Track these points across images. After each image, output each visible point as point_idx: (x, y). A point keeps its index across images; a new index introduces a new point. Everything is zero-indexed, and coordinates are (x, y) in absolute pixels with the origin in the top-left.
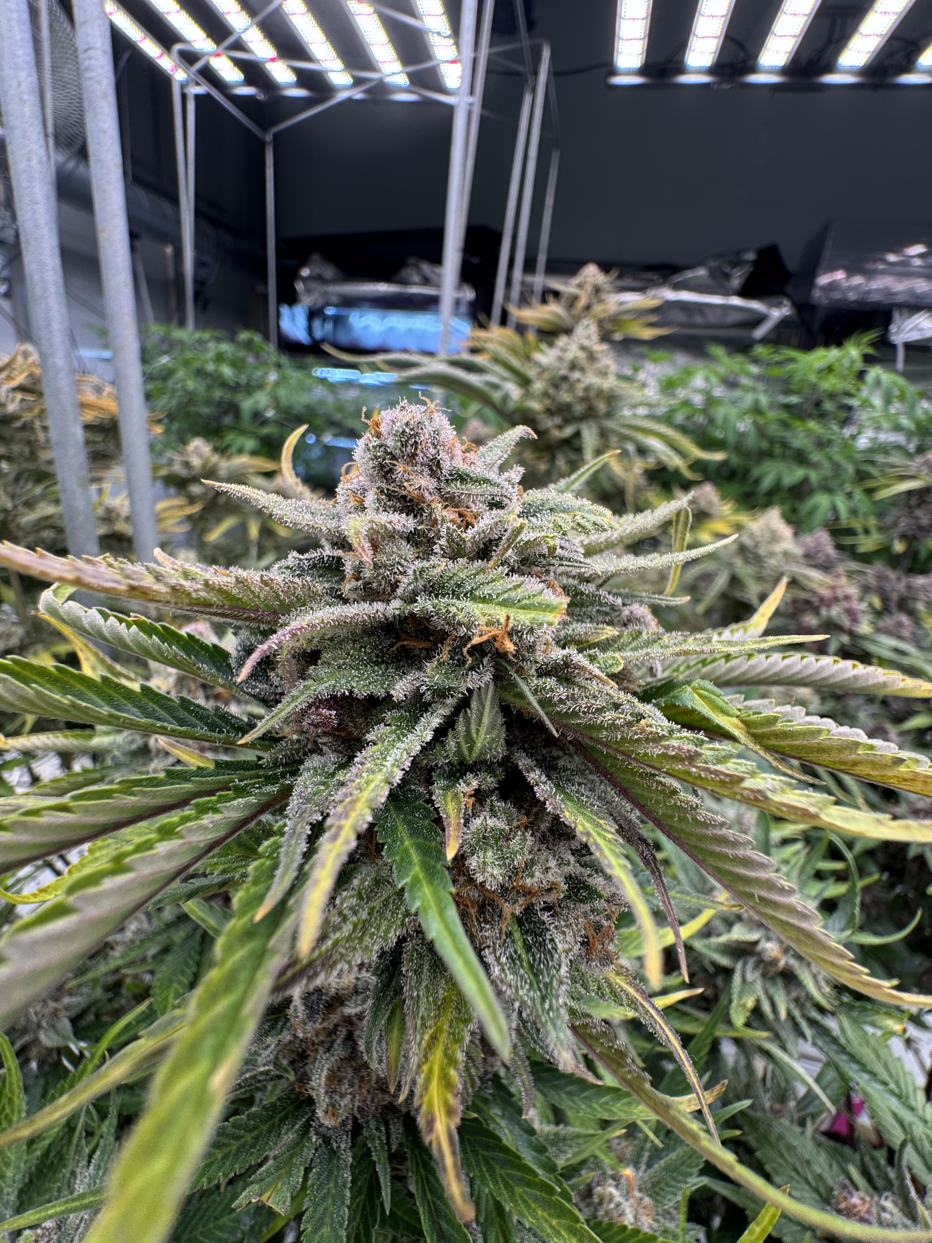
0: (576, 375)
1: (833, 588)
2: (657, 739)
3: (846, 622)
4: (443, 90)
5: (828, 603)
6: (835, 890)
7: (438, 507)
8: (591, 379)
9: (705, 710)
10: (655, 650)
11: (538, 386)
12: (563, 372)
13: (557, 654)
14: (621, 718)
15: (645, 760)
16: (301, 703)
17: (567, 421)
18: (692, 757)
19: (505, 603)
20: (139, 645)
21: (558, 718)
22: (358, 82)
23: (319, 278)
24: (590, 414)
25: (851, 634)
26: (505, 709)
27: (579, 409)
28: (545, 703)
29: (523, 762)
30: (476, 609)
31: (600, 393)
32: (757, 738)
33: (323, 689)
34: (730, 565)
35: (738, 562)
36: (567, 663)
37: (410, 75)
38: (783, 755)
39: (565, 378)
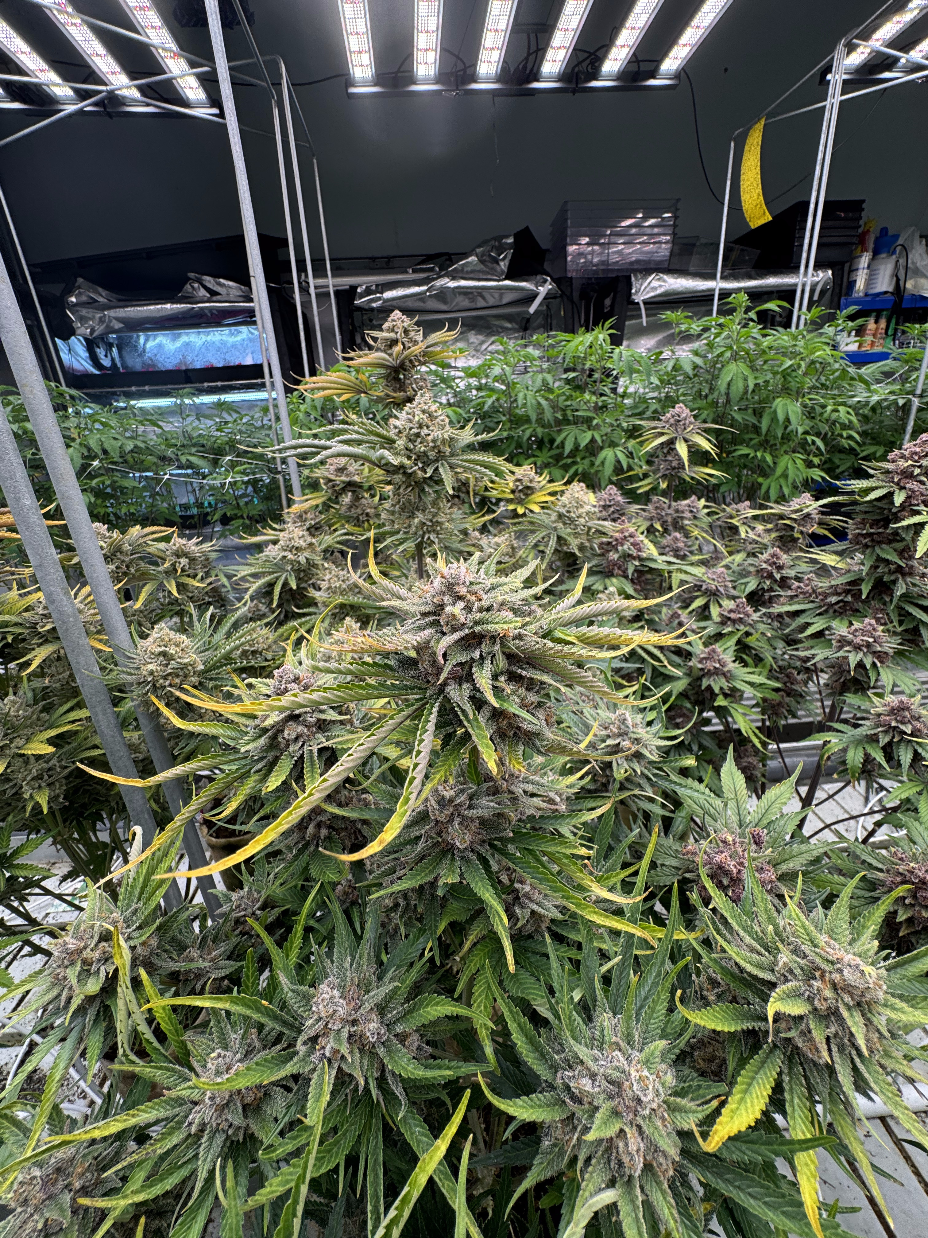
0: (425, 431)
1: (622, 531)
2: (551, 649)
3: (634, 553)
4: (185, 103)
5: (621, 542)
6: (651, 716)
7: (469, 596)
8: (436, 433)
9: (563, 637)
10: (543, 622)
11: (401, 443)
12: (415, 431)
13: (516, 632)
14: (540, 646)
15: (550, 656)
16: (450, 668)
17: (426, 464)
18: (562, 651)
19: (505, 623)
20: (359, 670)
21: (522, 651)
22: (83, 95)
23: (92, 303)
24: (440, 456)
25: (640, 559)
26: (504, 653)
27: (432, 454)
28: (517, 648)
29: (514, 668)
30: (496, 626)
31: (444, 441)
32: (581, 641)
33: (454, 662)
34: (555, 529)
35: (560, 525)
36: (520, 634)
37: (140, 88)
38: (588, 644)
39: (418, 435)
